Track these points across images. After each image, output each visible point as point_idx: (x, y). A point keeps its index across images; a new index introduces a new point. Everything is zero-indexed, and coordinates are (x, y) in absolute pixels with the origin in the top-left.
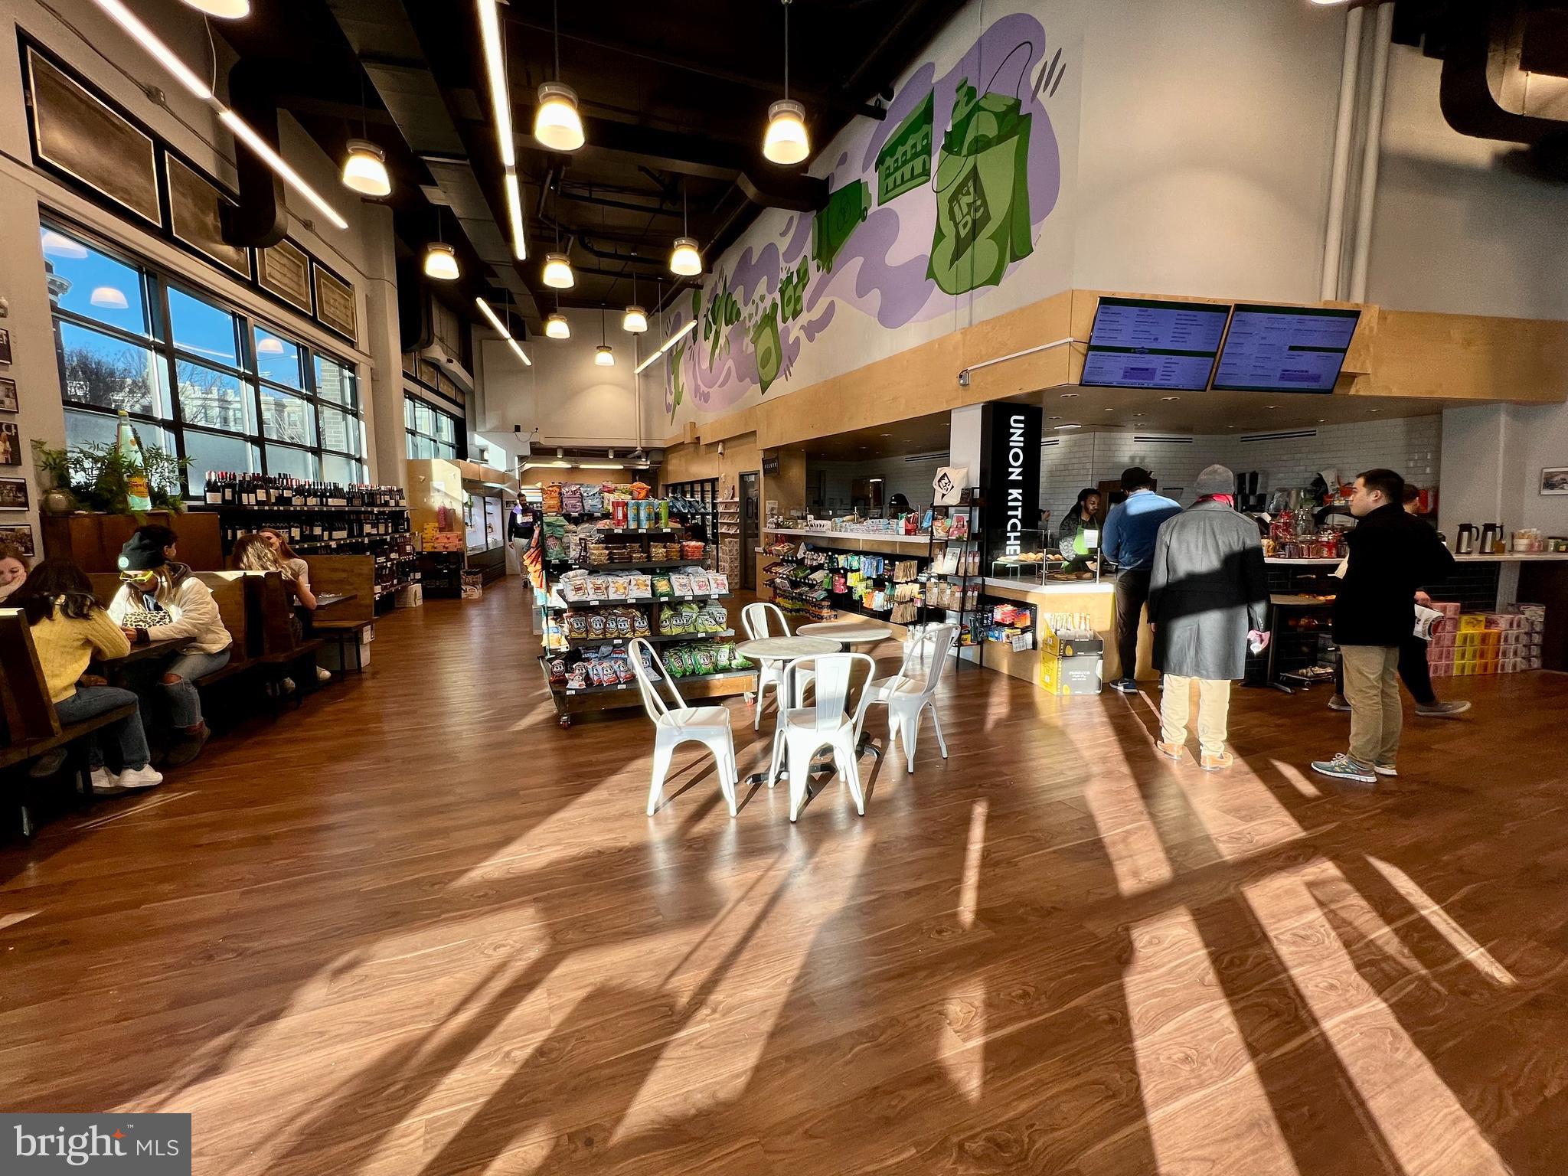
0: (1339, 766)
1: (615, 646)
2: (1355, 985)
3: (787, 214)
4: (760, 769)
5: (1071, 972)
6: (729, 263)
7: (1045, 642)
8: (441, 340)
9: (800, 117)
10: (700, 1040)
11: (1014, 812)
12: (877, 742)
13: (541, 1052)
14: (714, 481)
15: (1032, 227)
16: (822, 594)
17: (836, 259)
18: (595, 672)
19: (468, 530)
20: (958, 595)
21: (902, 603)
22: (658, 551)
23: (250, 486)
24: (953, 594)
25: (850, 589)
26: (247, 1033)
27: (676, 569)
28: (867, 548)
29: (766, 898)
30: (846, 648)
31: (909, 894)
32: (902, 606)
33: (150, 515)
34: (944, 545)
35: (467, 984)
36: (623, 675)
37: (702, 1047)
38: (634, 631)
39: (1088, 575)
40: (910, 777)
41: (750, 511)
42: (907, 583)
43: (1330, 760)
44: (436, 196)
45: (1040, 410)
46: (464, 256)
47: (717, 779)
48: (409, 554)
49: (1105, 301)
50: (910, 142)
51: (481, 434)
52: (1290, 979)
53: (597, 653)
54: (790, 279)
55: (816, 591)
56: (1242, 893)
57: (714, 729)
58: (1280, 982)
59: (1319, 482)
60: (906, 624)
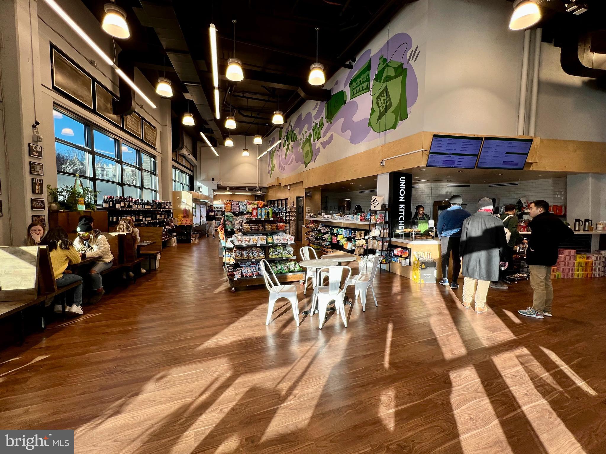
0: (529, 312)
1: (252, 262)
2: (535, 394)
3: (316, 102)
4: (307, 309)
5: (427, 386)
6: (294, 119)
7: (414, 263)
8: (186, 147)
9: (321, 69)
10: (290, 407)
11: (404, 327)
12: (351, 300)
13: (233, 409)
14: (286, 200)
15: (408, 109)
16: (328, 243)
17: (334, 118)
18: (245, 271)
19: (194, 217)
20: (381, 244)
21: (359, 247)
22: (268, 227)
23: (119, 201)
24: (378, 244)
25: (339, 241)
26: (128, 400)
27: (275, 233)
28: (345, 226)
29: (312, 357)
30: (340, 264)
31: (365, 356)
32: (359, 248)
33: (84, 212)
34: (375, 225)
35: (205, 385)
36: (255, 273)
37: (291, 409)
38: (259, 256)
39: (430, 237)
40: (364, 313)
41: (300, 211)
42: (360, 239)
43: (525, 310)
44: (188, 96)
45: (411, 175)
46: (197, 117)
47: (292, 312)
48: (173, 226)
49: (436, 136)
50: (362, 77)
51: (199, 181)
52: (510, 391)
53: (245, 264)
54: (316, 126)
55: (325, 242)
56: (491, 359)
57: (291, 293)
58: (506, 392)
59: (520, 202)
60: (360, 255)
